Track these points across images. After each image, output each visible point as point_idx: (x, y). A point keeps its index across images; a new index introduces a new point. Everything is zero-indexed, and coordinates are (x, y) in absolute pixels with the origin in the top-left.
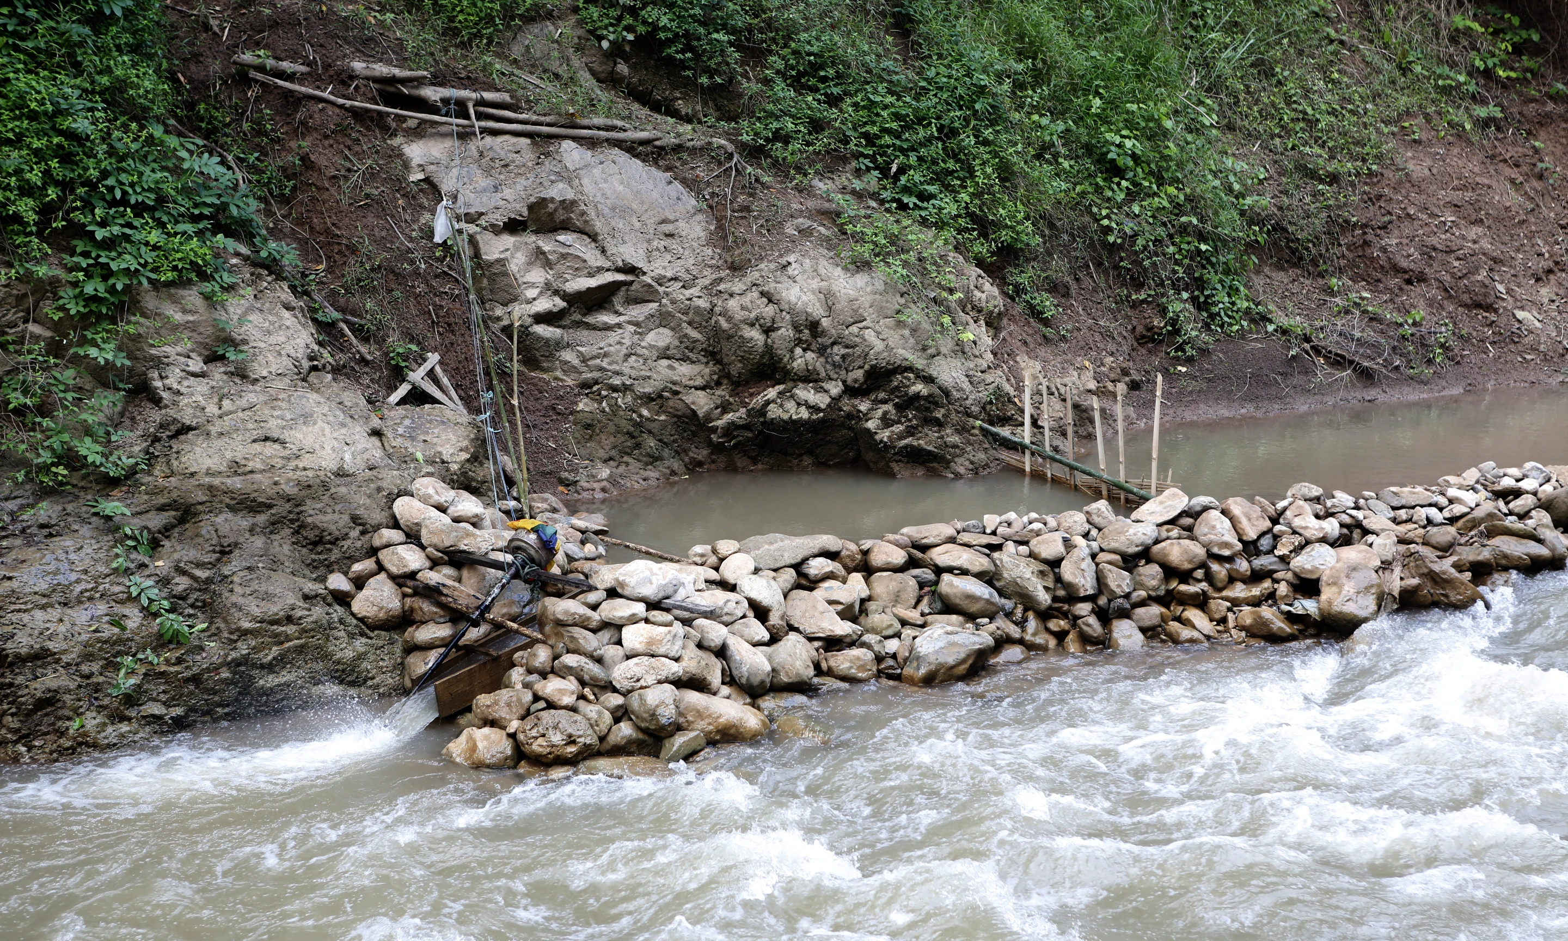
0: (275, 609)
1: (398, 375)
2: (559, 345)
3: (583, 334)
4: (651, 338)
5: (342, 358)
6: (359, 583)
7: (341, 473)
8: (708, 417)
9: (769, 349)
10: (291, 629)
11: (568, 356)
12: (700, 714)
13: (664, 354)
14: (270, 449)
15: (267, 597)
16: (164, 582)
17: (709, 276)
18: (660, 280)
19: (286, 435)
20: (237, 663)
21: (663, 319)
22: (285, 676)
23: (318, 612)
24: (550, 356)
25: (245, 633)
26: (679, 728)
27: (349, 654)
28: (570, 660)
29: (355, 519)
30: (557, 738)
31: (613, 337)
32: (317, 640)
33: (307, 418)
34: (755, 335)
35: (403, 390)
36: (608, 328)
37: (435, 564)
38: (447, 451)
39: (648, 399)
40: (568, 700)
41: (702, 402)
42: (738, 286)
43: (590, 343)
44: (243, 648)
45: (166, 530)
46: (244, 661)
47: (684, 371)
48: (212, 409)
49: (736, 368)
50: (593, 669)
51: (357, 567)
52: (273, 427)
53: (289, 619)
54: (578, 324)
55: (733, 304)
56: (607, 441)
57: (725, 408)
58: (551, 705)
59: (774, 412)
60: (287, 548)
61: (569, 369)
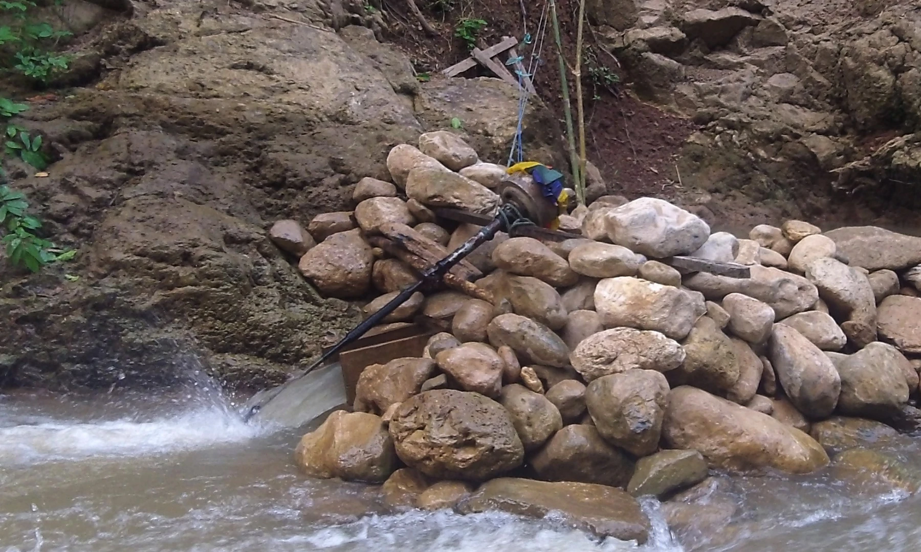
0: (169, 242)
1: (463, 50)
2: (674, 77)
3: (702, 71)
4: (774, 80)
5: (399, 25)
6: (319, 235)
7: (340, 119)
8: (829, 162)
9: (897, 91)
10: (184, 272)
11: (684, 89)
12: (706, 426)
13: (787, 98)
14: (249, 77)
15: (165, 226)
16: (41, 196)
17: (841, 22)
18: (788, 22)
19: (275, 65)
20: (96, 305)
21: (788, 64)
22: (171, 333)
23: (245, 260)
24: (664, 87)
25: (117, 266)
26: (665, 443)
27: (274, 317)
28: (509, 322)
29: (336, 165)
30: (442, 434)
31: (734, 75)
32: (226, 290)
33: (311, 53)
34: (883, 74)
35: (465, 65)
36: (730, 67)
37: (416, 220)
38: (493, 124)
39: (766, 140)
40: (482, 377)
41: (823, 147)
42: (868, 26)
43: (707, 80)
44: (108, 286)
45: (73, 141)
46: (108, 302)
47: (806, 117)
48: (188, 25)
49: (863, 114)
50: (542, 338)
51: (322, 218)
52: (262, 55)
53: (186, 258)
54: (699, 62)
55: (861, 43)
56: (715, 173)
57: (849, 156)
58: (454, 382)
59: (899, 158)
60: (229, 185)
61: (685, 103)
